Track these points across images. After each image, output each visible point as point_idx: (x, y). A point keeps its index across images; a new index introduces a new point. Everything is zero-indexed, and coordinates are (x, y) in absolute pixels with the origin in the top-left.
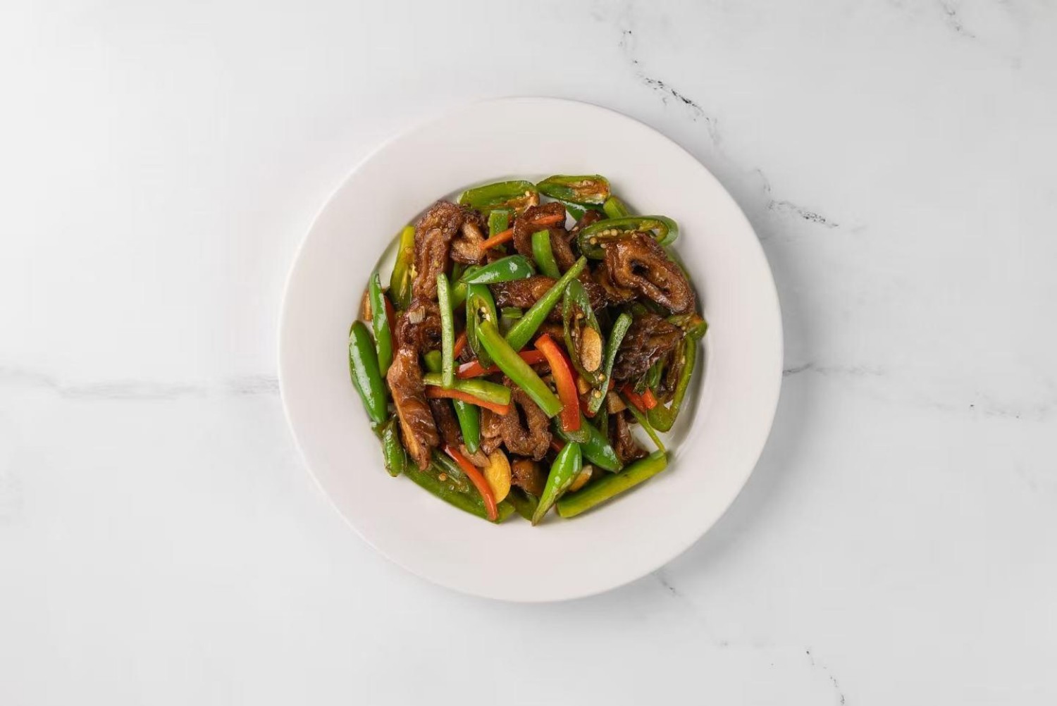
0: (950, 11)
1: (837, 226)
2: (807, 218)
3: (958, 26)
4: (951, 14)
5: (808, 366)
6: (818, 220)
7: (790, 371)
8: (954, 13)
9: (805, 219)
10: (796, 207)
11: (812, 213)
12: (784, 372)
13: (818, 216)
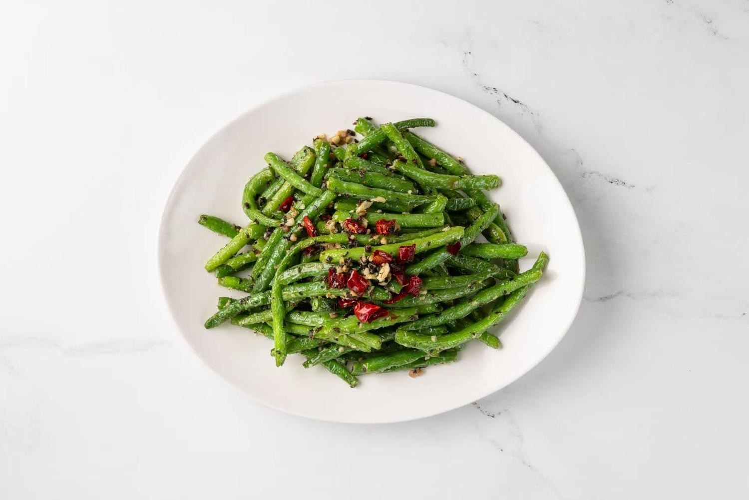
0: (708, 21)
1: (634, 186)
2: (612, 182)
3: (715, 31)
4: (709, 23)
5: (620, 293)
6: (619, 183)
7: (606, 298)
8: (711, 22)
9: (610, 183)
10: (602, 175)
11: (615, 178)
12: (601, 299)
13: (620, 180)
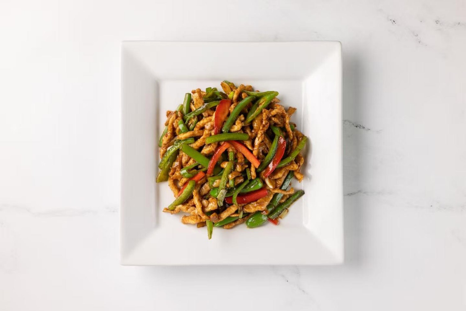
0: (416, 35)
1: (369, 130)
2: (357, 127)
3: (419, 41)
4: (416, 36)
5: (359, 191)
6: (361, 127)
7: (351, 194)
8: (417, 35)
9: (356, 127)
10: (351, 122)
11: (359, 125)
12: (348, 194)
13: (361, 126)
